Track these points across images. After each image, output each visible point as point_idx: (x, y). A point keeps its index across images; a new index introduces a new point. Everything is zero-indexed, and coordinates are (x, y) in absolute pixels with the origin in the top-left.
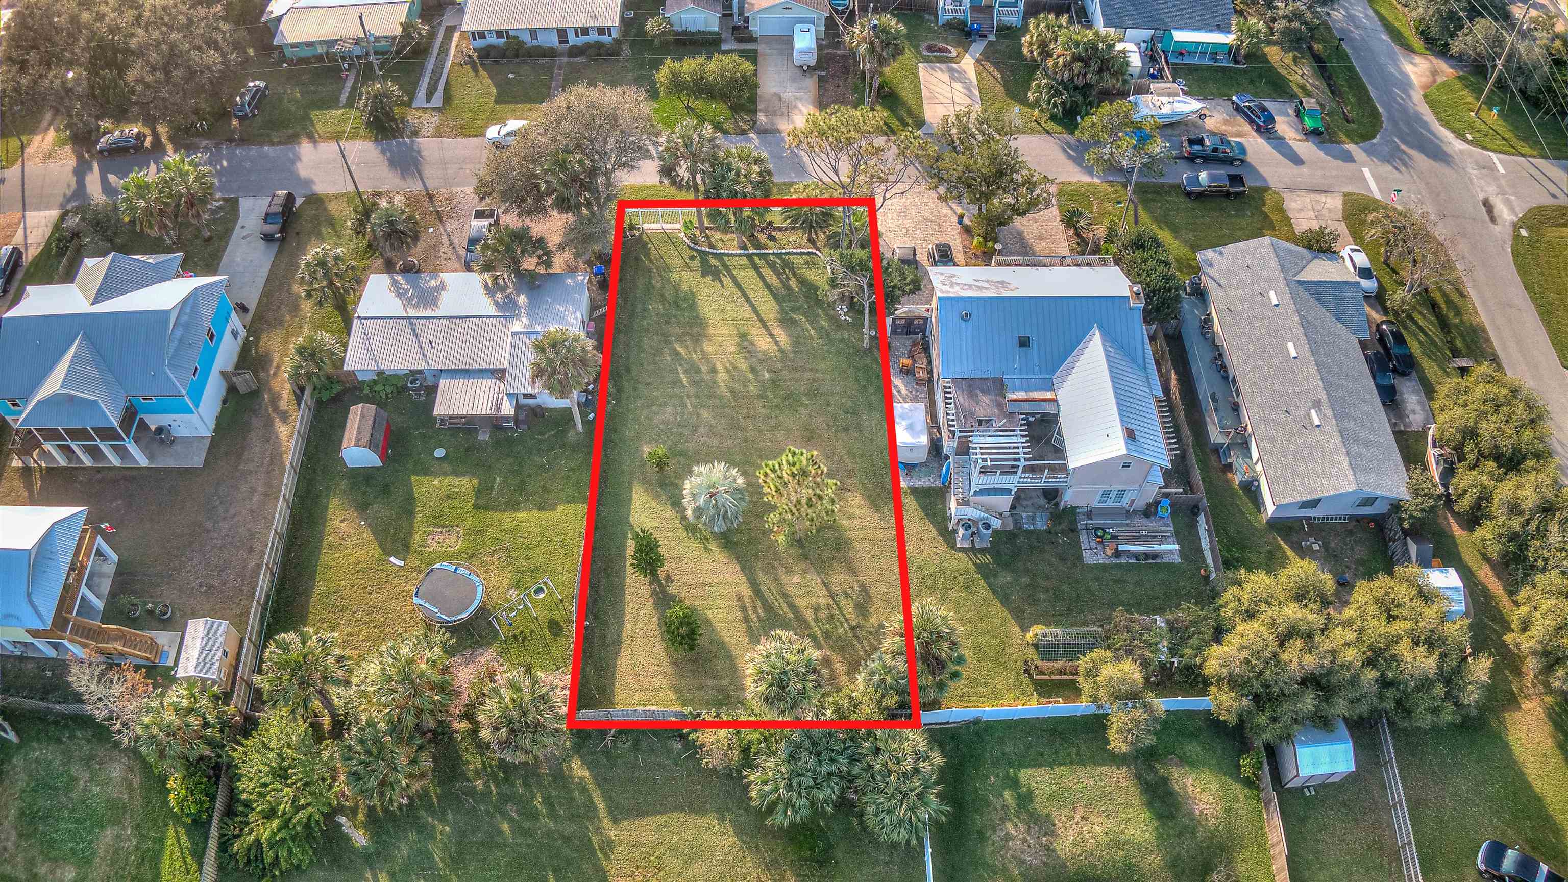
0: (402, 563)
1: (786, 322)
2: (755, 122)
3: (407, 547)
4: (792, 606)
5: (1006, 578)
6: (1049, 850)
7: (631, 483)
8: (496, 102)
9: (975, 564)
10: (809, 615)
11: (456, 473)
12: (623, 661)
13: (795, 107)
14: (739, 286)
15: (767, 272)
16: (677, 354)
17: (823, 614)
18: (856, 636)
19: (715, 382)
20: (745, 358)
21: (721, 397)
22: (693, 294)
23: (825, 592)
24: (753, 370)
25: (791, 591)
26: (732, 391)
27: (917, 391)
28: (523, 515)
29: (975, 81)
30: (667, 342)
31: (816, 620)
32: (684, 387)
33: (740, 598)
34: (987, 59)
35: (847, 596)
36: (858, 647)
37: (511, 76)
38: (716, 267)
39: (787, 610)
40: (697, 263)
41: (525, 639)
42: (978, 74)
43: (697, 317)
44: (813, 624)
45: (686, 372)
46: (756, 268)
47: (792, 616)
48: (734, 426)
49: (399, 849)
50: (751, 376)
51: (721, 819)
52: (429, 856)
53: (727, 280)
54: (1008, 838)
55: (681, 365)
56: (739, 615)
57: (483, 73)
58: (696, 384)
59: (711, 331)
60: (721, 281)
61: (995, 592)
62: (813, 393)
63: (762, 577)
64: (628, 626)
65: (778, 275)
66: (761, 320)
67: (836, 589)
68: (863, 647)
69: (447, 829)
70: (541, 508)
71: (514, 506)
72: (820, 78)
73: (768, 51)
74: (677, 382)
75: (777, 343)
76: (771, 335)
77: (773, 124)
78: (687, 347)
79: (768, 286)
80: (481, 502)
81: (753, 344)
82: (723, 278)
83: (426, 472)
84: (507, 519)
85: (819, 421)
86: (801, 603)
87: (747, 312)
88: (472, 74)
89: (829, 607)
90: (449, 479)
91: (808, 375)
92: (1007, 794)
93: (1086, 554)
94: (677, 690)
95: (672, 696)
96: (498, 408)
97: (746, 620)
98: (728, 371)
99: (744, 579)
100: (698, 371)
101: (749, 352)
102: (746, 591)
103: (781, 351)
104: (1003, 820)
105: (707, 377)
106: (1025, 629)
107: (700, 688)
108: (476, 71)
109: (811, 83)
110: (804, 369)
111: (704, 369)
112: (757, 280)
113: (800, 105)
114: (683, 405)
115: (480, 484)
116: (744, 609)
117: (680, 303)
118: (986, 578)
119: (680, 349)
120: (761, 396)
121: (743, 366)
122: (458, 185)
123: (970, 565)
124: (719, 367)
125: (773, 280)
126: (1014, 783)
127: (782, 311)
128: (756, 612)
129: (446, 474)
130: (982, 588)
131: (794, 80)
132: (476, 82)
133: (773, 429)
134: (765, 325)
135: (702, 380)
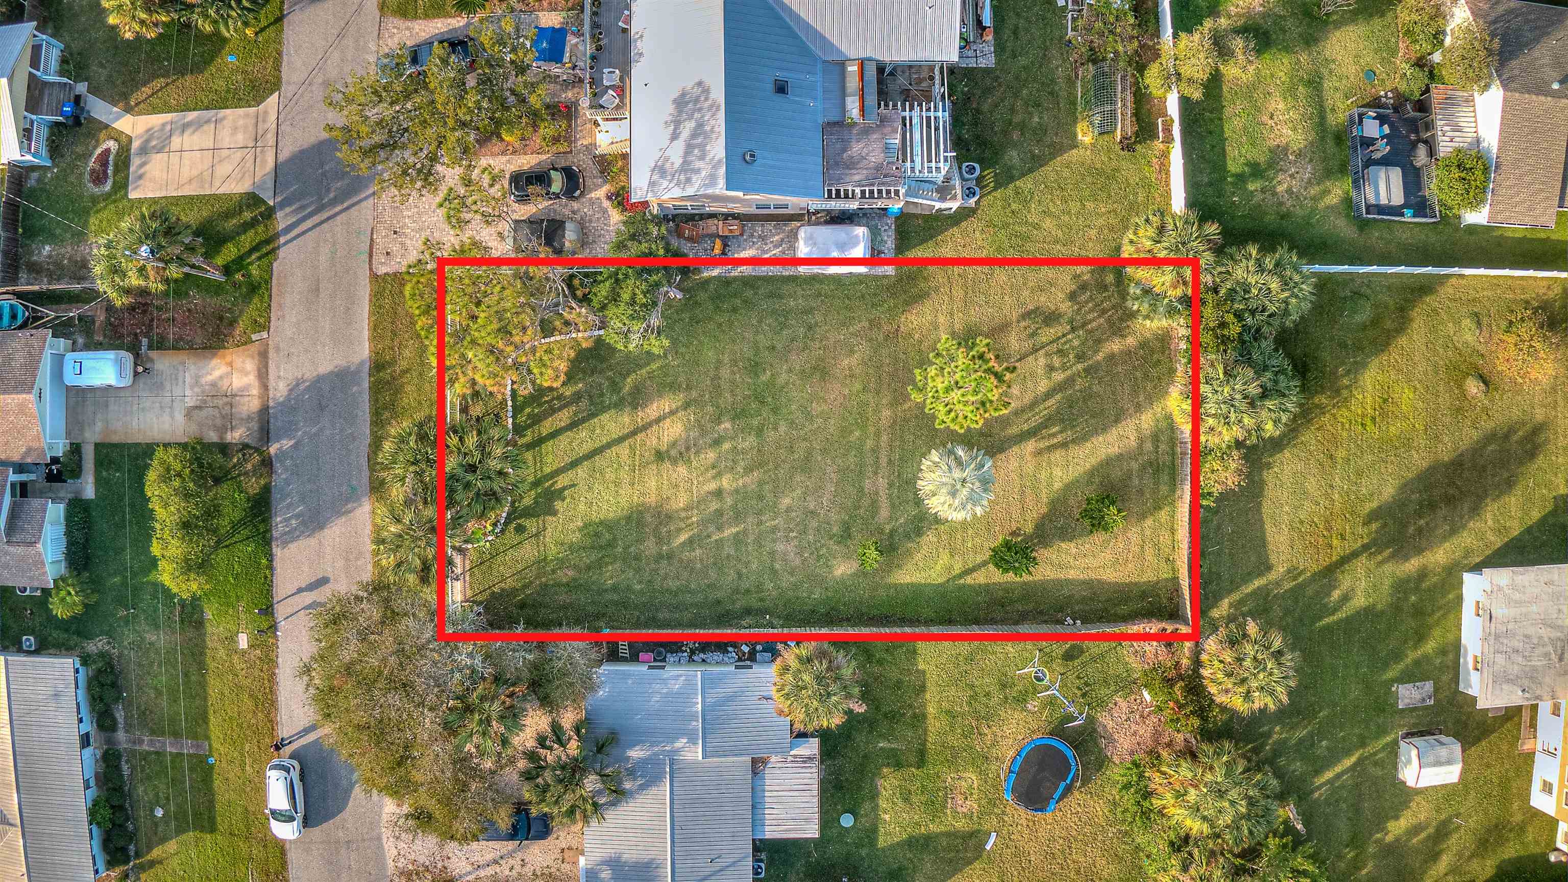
0: (994, 835)
1: (637, 399)
2: (246, 446)
3: (972, 834)
4: (1048, 395)
5: (1013, 156)
6: (1299, 154)
7: (889, 586)
8: (213, 829)
9: (995, 189)
10: (1059, 377)
11: (874, 796)
12: (1110, 576)
13: (214, 385)
14: (574, 464)
15: (546, 427)
16: (690, 541)
17: (1057, 361)
18: (1084, 325)
19: (737, 491)
20: (697, 453)
21: (761, 483)
22: (586, 526)
23: (1031, 359)
24: (717, 442)
25: (1028, 398)
26: (749, 470)
27: (752, 236)
28: (931, 710)
29: (168, 117)
30: (670, 557)
31: (1064, 368)
32: (745, 531)
33: (1039, 453)
34: (125, 97)
35: (1033, 335)
36: (1094, 324)
37: (159, 813)
38: (538, 496)
39: (1051, 402)
40: (531, 525)
41: (1087, 684)
42: (155, 110)
43: (628, 519)
44: (1069, 372)
45: (720, 528)
46: (540, 441)
47: (1058, 397)
48: (806, 465)
49: (1294, 771)
50: (727, 446)
51: (1269, 466)
52: (1301, 741)
53: (562, 481)
54: (1289, 191)
55: (709, 536)
56: (1058, 455)
57: (156, 853)
58: (738, 516)
59: (652, 500)
60: (564, 488)
61: (1031, 171)
62: (755, 368)
63: (1013, 430)
64: (1072, 574)
65: (553, 411)
66: (634, 433)
67: (1027, 345)
68: (1094, 320)
69: (1278, 728)
70: (923, 688)
71: (920, 718)
72: (160, 345)
73: (99, 426)
74: (738, 540)
75: (672, 413)
76: (658, 420)
77: (249, 418)
78: (679, 530)
79: (573, 425)
80: (913, 759)
81: (674, 444)
82: (559, 486)
83: (872, 833)
84: (935, 725)
85: (797, 361)
86: (1043, 386)
87: (623, 450)
88: (158, 869)
89: (1047, 355)
90: (883, 804)
91: (725, 373)
92: (1251, 187)
93: (983, 63)
94: (1143, 516)
95: (1149, 522)
96: (810, 759)
97: (1064, 445)
98: (719, 475)
99: (1015, 449)
100: (719, 513)
101: (688, 449)
102: (1030, 446)
103: (686, 406)
104: (1275, 194)
105: (729, 501)
106: (1074, 145)
107: (1141, 492)
108: (152, 864)
109: (163, 362)
110: (717, 377)
111: (714, 506)
112: (563, 441)
113: (209, 378)
114: (774, 529)
115: (888, 765)
116: (1051, 448)
117: (603, 541)
118: (1012, 179)
119: (683, 537)
120: (760, 432)
121: (711, 455)
122: (384, 866)
123: (998, 194)
124: (712, 486)
125: (563, 417)
126: (1241, 178)
127: (619, 405)
128: (1054, 435)
129: (876, 808)
130: (1025, 184)
131: (160, 386)
132: (175, 862)
133: (810, 417)
134: (645, 428)
135: (734, 507)
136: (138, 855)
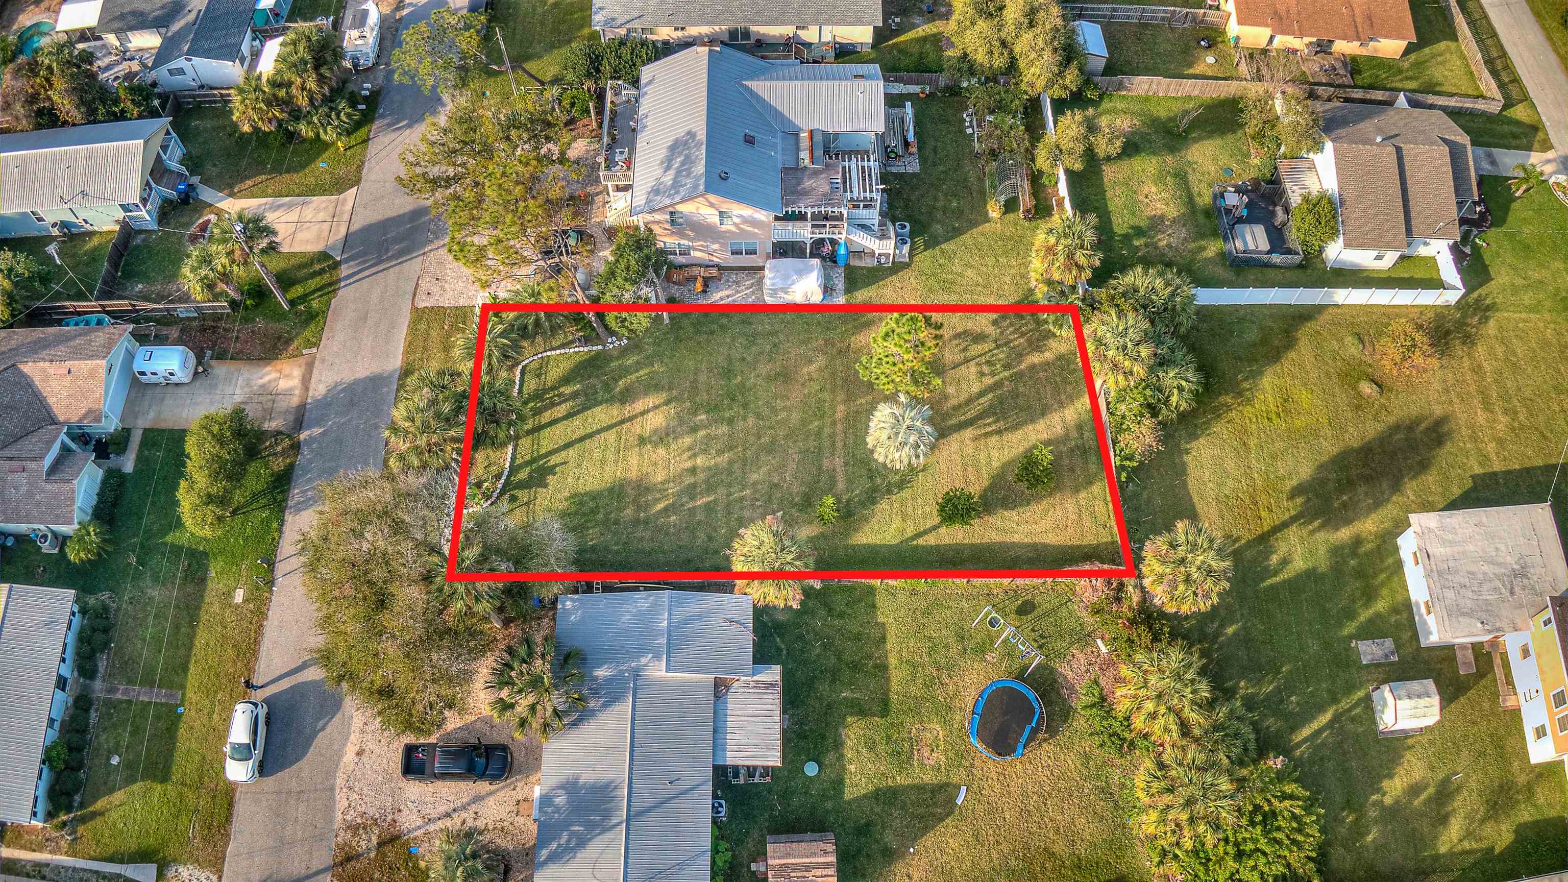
0: (964, 789)
1: (626, 397)
2: (279, 433)
3: (941, 788)
4: (981, 394)
5: (938, 228)
6: (1174, 221)
7: (847, 547)
8: (165, 778)
9: (925, 250)
10: (989, 381)
11: (838, 745)
12: (1052, 539)
13: (263, 386)
14: (567, 446)
15: (547, 417)
16: (666, 509)
17: (986, 369)
18: (1006, 344)
19: (709, 468)
20: (675, 438)
21: (731, 462)
22: (573, 496)
23: (963, 367)
24: (694, 430)
25: (963, 397)
26: (721, 452)
27: (728, 281)
28: (893, 661)
29: (264, 200)
30: (646, 522)
31: (993, 374)
32: (715, 501)
33: (976, 439)
34: (231, 186)
35: (965, 349)
36: (1016, 343)
37: (115, 760)
38: (532, 471)
39: (982, 400)
40: (523, 495)
41: (1042, 636)
42: (253, 196)
43: (611, 490)
44: (997, 378)
45: (693, 498)
46: (539, 428)
47: (990, 396)
48: (770, 449)
49: (1268, 728)
50: (702, 433)
51: (1187, 452)
52: (1268, 697)
53: (555, 460)
54: (1169, 246)
55: (683, 505)
56: (994, 439)
57: (99, 805)
58: (710, 488)
59: (633, 474)
60: (556, 466)
61: (952, 238)
62: (728, 373)
63: (954, 421)
64: (1016, 538)
65: (553, 405)
66: (622, 422)
67: (959, 358)
68: (1015, 339)
69: (1242, 684)
70: (883, 639)
71: (883, 668)
72: (221, 356)
73: (152, 415)
74: (709, 508)
75: (656, 407)
76: (643, 413)
77: (287, 412)
78: (657, 500)
79: (569, 416)
80: (876, 708)
81: (655, 431)
82: (551, 463)
83: (839, 783)
84: (897, 676)
85: (764, 369)
86: (975, 389)
87: (611, 436)
88: (99, 820)
89: (978, 364)
90: (849, 754)
91: (702, 378)
92: (1136, 243)
93: (910, 170)
94: (1077, 490)
95: (1083, 495)
96: (772, 685)
97: (999, 432)
98: (695, 455)
99: (956, 436)
100: (694, 486)
101: (667, 435)
102: (968, 433)
103: (667, 403)
104: (1156, 248)
105: (702, 476)
106: (987, 220)
107: (1072, 470)
108: (94, 815)
109: (220, 369)
110: (695, 381)
111: (689, 480)
112: (560, 426)
113: (261, 382)
114: (742, 499)
115: (852, 715)
116: (987, 435)
117: (585, 509)
118: (938, 243)
119: (659, 506)
120: (730, 421)
121: (687, 440)
122: (331, 821)
123: (927, 253)
124: (688, 464)
125: (562, 410)
126: (1127, 237)
127: (611, 401)
128: (989, 424)
129: (841, 757)
130: (948, 246)
131: (214, 386)
132: (114, 815)
133: (774, 411)
134: (631, 419)
135: (707, 481)
136: (82, 806)
